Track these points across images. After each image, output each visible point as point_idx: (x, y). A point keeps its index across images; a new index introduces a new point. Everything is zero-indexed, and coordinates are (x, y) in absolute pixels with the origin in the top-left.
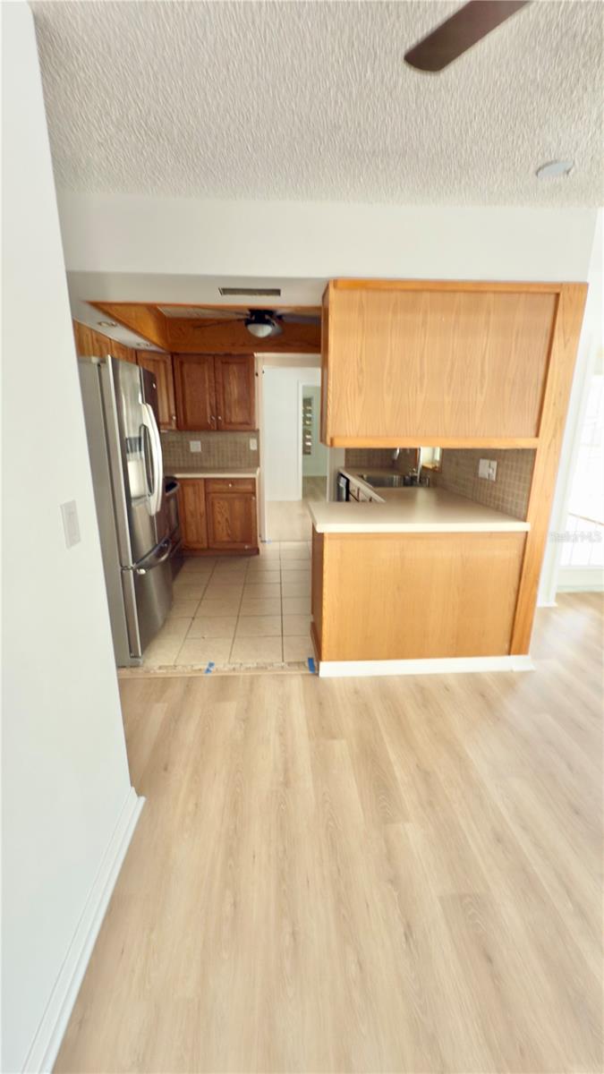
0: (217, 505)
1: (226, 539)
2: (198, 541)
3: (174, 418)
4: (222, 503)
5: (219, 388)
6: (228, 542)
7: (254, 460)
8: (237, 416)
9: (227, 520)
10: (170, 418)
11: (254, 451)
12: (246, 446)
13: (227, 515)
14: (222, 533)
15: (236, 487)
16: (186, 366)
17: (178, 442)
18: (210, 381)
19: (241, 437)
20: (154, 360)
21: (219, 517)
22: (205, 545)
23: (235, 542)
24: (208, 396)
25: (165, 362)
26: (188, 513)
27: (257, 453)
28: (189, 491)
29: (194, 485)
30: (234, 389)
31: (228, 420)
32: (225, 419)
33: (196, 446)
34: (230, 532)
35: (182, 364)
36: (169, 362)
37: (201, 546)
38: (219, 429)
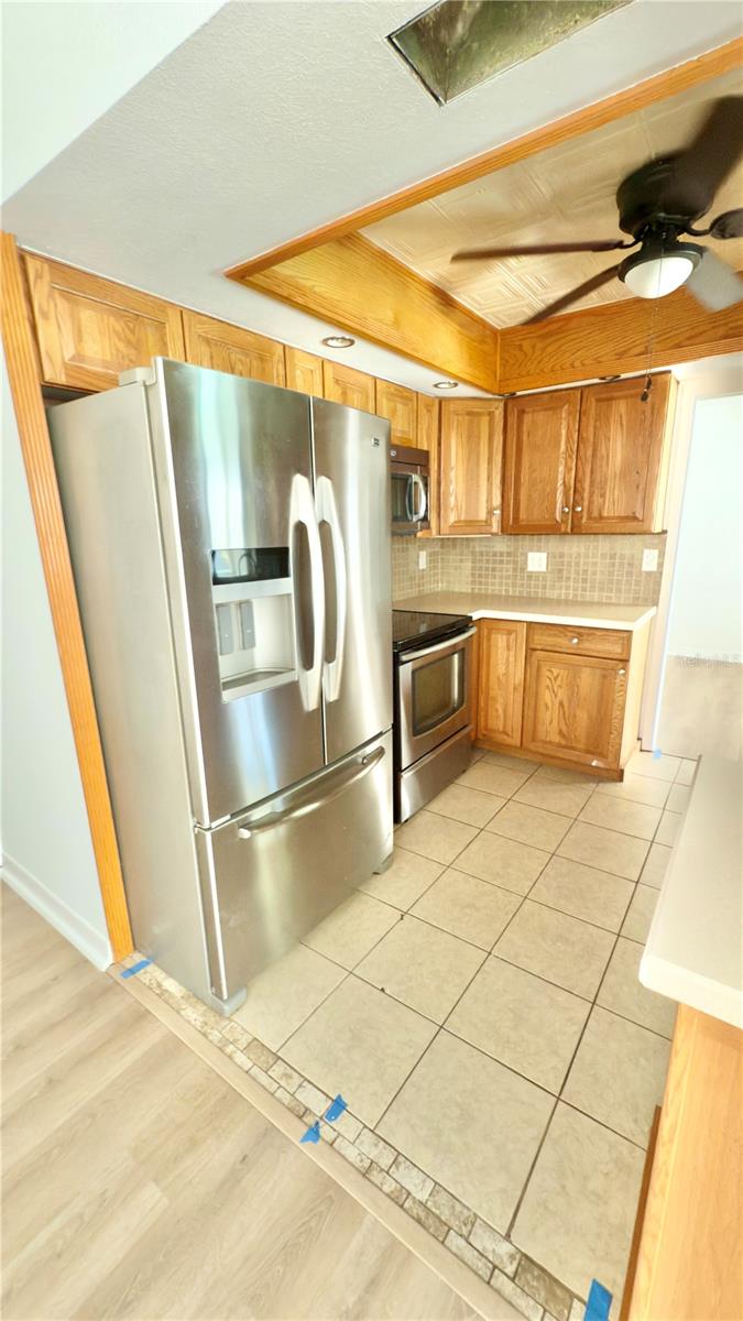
0: (545, 673)
1: (556, 738)
2: (505, 733)
3: (498, 512)
4: (556, 672)
5: (585, 450)
6: (560, 746)
7: (648, 592)
8: (614, 503)
9: (561, 704)
10: (490, 513)
11: (649, 574)
12: (634, 563)
13: (562, 694)
14: (550, 726)
15: (586, 645)
16: (527, 418)
17: (509, 554)
18: (568, 441)
19: (623, 545)
20: (470, 413)
21: (547, 697)
22: (516, 741)
23: (573, 748)
24: (561, 469)
25: (491, 414)
26: (493, 679)
27: (656, 578)
28: (500, 641)
29: (509, 633)
30: (616, 449)
31: (595, 514)
32: (590, 512)
33: (537, 561)
34: (564, 729)
35: (522, 412)
36: (499, 414)
37: (509, 741)
38: (576, 530)
